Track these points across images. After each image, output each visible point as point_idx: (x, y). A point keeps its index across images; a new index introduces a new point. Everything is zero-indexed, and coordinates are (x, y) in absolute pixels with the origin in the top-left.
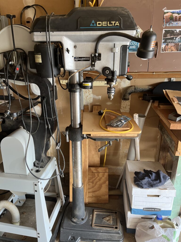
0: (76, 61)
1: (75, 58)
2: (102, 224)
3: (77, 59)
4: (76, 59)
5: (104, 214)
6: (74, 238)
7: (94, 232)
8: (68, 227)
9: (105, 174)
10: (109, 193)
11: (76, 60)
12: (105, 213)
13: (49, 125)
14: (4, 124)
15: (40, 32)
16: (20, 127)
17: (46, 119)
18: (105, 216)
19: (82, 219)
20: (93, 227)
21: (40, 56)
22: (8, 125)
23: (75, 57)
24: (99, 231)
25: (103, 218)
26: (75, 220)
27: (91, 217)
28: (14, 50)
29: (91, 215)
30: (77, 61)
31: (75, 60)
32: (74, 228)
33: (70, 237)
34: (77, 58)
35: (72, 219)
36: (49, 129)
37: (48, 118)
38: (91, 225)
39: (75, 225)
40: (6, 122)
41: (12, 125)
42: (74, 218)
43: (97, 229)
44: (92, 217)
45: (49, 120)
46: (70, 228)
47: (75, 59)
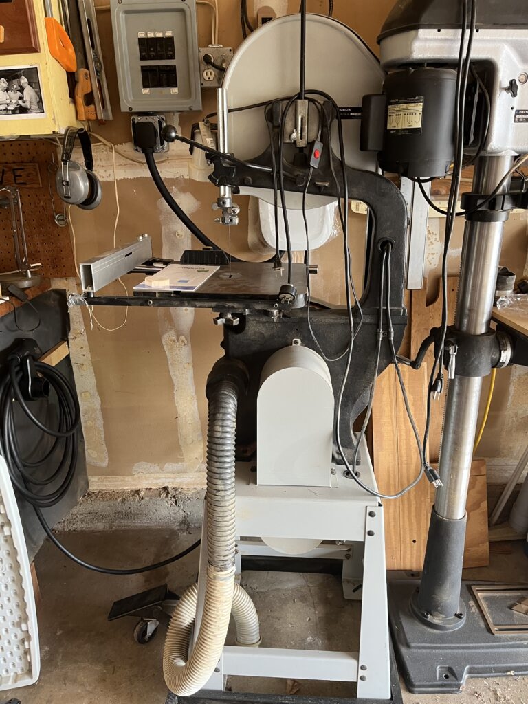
0: (519, 122)
1: (518, 113)
2: (516, 622)
3: (524, 116)
4: (521, 116)
5: (506, 596)
6: (450, 670)
7: (504, 647)
8: (423, 643)
9: (476, 480)
10: (489, 534)
11: (519, 118)
12: (507, 594)
13: (392, 330)
14: (240, 335)
15: (439, 31)
16: (294, 340)
17: (386, 312)
18: (512, 602)
19: (456, 615)
20: (497, 634)
21: (420, 106)
22: (252, 337)
23: (519, 111)
24: (517, 643)
25: (510, 608)
26: (436, 621)
27: (473, 608)
28: (299, 96)
29: (472, 603)
30: (522, 122)
31: (516, 120)
32: (443, 643)
33: (438, 669)
34: (523, 114)
35: (427, 617)
36: (390, 341)
37: (393, 308)
38: (489, 630)
39: (442, 635)
40: (247, 328)
41: (266, 335)
42: (431, 615)
43: (512, 639)
44: (475, 607)
45: (394, 313)
46: (430, 643)
47: (517, 116)
